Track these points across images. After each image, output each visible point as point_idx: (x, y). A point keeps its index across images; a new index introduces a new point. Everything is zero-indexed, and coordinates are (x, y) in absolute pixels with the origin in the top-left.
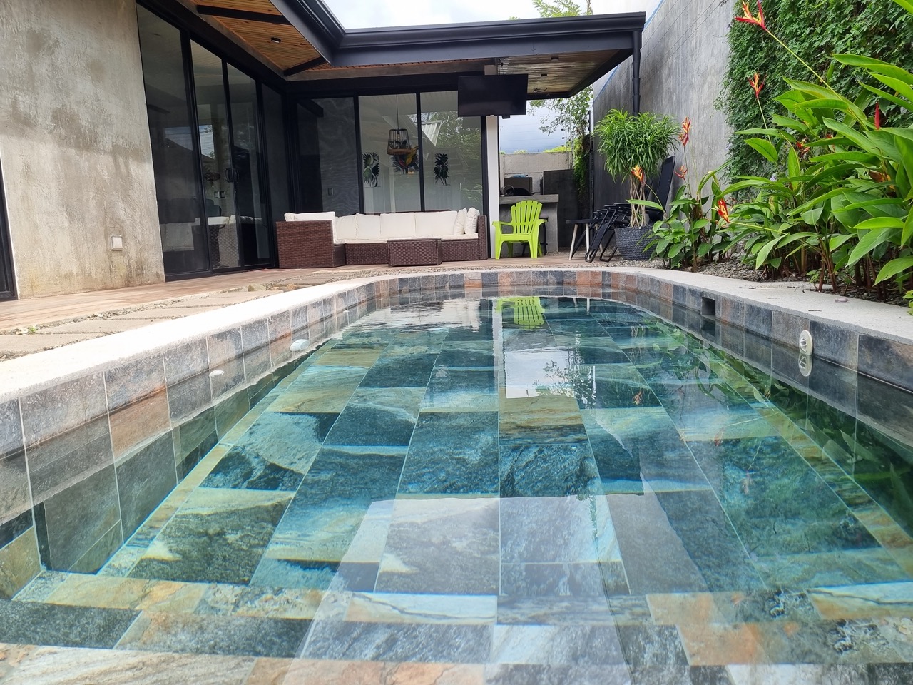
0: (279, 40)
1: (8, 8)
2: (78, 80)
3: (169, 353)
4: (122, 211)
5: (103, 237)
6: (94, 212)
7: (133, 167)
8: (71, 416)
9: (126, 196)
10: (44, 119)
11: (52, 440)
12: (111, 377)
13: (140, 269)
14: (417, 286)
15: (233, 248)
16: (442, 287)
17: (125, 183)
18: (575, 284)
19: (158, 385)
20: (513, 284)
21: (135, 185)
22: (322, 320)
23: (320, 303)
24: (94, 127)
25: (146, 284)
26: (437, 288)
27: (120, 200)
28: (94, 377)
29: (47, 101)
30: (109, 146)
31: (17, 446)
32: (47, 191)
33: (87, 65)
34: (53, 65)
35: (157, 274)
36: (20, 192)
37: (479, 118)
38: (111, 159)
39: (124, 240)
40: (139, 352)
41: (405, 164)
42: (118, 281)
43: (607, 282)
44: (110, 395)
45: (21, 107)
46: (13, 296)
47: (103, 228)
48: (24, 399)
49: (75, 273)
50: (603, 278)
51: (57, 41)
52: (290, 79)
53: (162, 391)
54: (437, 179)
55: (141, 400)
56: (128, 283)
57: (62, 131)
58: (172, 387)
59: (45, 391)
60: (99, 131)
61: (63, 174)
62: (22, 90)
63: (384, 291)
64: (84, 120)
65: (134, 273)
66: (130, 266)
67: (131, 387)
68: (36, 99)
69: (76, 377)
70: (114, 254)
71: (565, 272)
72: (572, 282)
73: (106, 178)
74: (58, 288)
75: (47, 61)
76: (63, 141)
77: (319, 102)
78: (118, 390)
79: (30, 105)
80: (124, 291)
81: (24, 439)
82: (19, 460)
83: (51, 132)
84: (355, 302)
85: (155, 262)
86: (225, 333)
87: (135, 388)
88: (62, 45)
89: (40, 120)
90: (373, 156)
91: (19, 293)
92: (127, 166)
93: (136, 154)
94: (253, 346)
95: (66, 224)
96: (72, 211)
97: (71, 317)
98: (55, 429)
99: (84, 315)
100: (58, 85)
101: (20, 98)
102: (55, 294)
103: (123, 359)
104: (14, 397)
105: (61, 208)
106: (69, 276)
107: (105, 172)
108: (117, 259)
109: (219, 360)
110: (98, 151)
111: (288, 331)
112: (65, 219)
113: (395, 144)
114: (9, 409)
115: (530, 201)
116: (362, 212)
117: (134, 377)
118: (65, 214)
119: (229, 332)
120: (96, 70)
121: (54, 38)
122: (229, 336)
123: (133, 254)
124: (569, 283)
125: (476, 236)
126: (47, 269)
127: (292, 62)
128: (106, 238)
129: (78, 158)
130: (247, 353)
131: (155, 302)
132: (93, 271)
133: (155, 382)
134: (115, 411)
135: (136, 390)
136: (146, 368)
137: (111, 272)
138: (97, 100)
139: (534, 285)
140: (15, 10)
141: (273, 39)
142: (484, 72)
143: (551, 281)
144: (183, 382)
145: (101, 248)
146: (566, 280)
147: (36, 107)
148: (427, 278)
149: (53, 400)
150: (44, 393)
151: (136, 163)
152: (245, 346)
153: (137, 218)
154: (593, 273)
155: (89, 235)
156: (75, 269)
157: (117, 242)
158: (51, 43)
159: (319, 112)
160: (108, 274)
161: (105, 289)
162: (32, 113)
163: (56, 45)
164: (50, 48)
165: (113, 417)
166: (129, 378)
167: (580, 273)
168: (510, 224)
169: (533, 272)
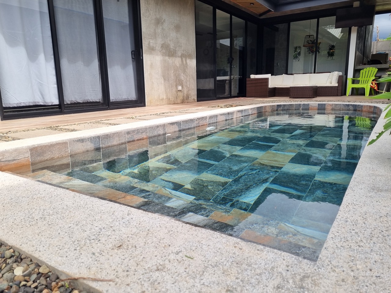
0: (253, 4)
1: (149, 12)
2: (171, 33)
3: (150, 128)
4: (182, 77)
5: (175, 86)
6: (173, 78)
7: (188, 61)
8: (115, 142)
9: (184, 71)
10: (158, 48)
11: (109, 147)
12: (128, 133)
13: (188, 97)
14: (286, 108)
15: (236, 87)
16: (298, 109)
17: (184, 67)
18: (362, 111)
19: (145, 137)
20: (332, 109)
21: (188, 67)
22: (226, 120)
23: (226, 114)
24: (175, 48)
25: (189, 103)
26: (295, 109)
27: (182, 73)
28: (123, 132)
29: (160, 41)
30: (180, 54)
31: (99, 147)
32: (157, 71)
33: (174, 27)
34: (163, 29)
35: (194, 99)
36: (149, 72)
37: (348, 28)
38: (180, 59)
39: (182, 87)
40: (139, 127)
42: (179, 101)
43: (375, 111)
44: (128, 138)
45: (151, 44)
46: (144, 105)
47: (175, 83)
48: (101, 136)
49: (164, 98)
50: (374, 109)
51: (165, 20)
52: (262, 17)
53: (146, 138)
54: (328, 57)
55: (138, 140)
56: (183, 102)
57: (164, 51)
58: (150, 138)
59: (108, 135)
60: (177, 49)
61: (163, 65)
62: (152, 39)
63: (269, 110)
64: (172, 46)
65: (185, 99)
66: (184, 96)
67: (135, 136)
68: (156, 41)
69: (117, 132)
70: (178, 92)
71: (358, 105)
72: (361, 110)
73: (178, 66)
74: (159, 103)
75: (161, 27)
76: (164, 54)
77: (277, 26)
78: (130, 136)
79: (154, 43)
80: (181, 105)
81: (101, 146)
82: (99, 150)
83: (160, 51)
84: (249, 114)
85: (194, 94)
86: (174, 123)
87: (136, 136)
88: (166, 21)
89: (157, 48)
90: (299, 47)
91: (146, 104)
92: (186, 61)
93: (190, 57)
94: (187, 127)
95: (163, 82)
96: (165, 77)
97: (150, 114)
98: (110, 144)
99: (154, 113)
100: (164, 35)
101: (151, 41)
102: (157, 105)
103: (133, 128)
104: (98, 135)
105: (162, 77)
106: (162, 99)
107: (178, 63)
108: (179, 93)
109: (170, 131)
110: (176, 57)
111: (205, 123)
112: (163, 81)
113: (310, 42)
114: (97, 138)
115: (371, 68)
116: (287, 73)
117: (136, 134)
118: (163, 79)
119: (176, 123)
120: (177, 28)
121: (163, 19)
122: (175, 124)
123: (185, 92)
124: (359, 111)
125: (337, 85)
126: (156, 97)
127: (262, 11)
128: (176, 86)
129: (169, 59)
130: (184, 130)
131: (180, 110)
132: (171, 97)
133: (144, 136)
134: (129, 142)
135: (136, 137)
136: (141, 131)
137: (177, 98)
138: (177, 38)
139: (343, 110)
140: (151, 12)
141: (251, 4)
142: (353, 6)
143: (351, 109)
144: (155, 136)
145: (174, 90)
146: (358, 109)
147: (156, 44)
148: (291, 105)
149: (110, 137)
150: (107, 135)
151: (189, 59)
152: (182, 127)
153: (188, 79)
154: (370, 106)
155: (170, 86)
156: (165, 97)
157: (180, 88)
158: (163, 21)
159: (277, 30)
160: (176, 99)
161: (174, 104)
162: (155, 46)
163: (164, 22)
164: (162, 23)
165: (128, 143)
166: (135, 133)
167: (365, 106)
168: (358, 79)
169: (343, 104)
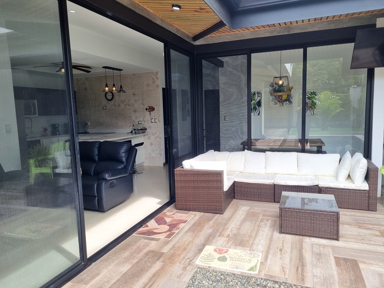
0: (179, 7)
41: (281, 99)
90: (258, 93)
141: (173, 6)
142: (375, 25)
159: (221, 64)
